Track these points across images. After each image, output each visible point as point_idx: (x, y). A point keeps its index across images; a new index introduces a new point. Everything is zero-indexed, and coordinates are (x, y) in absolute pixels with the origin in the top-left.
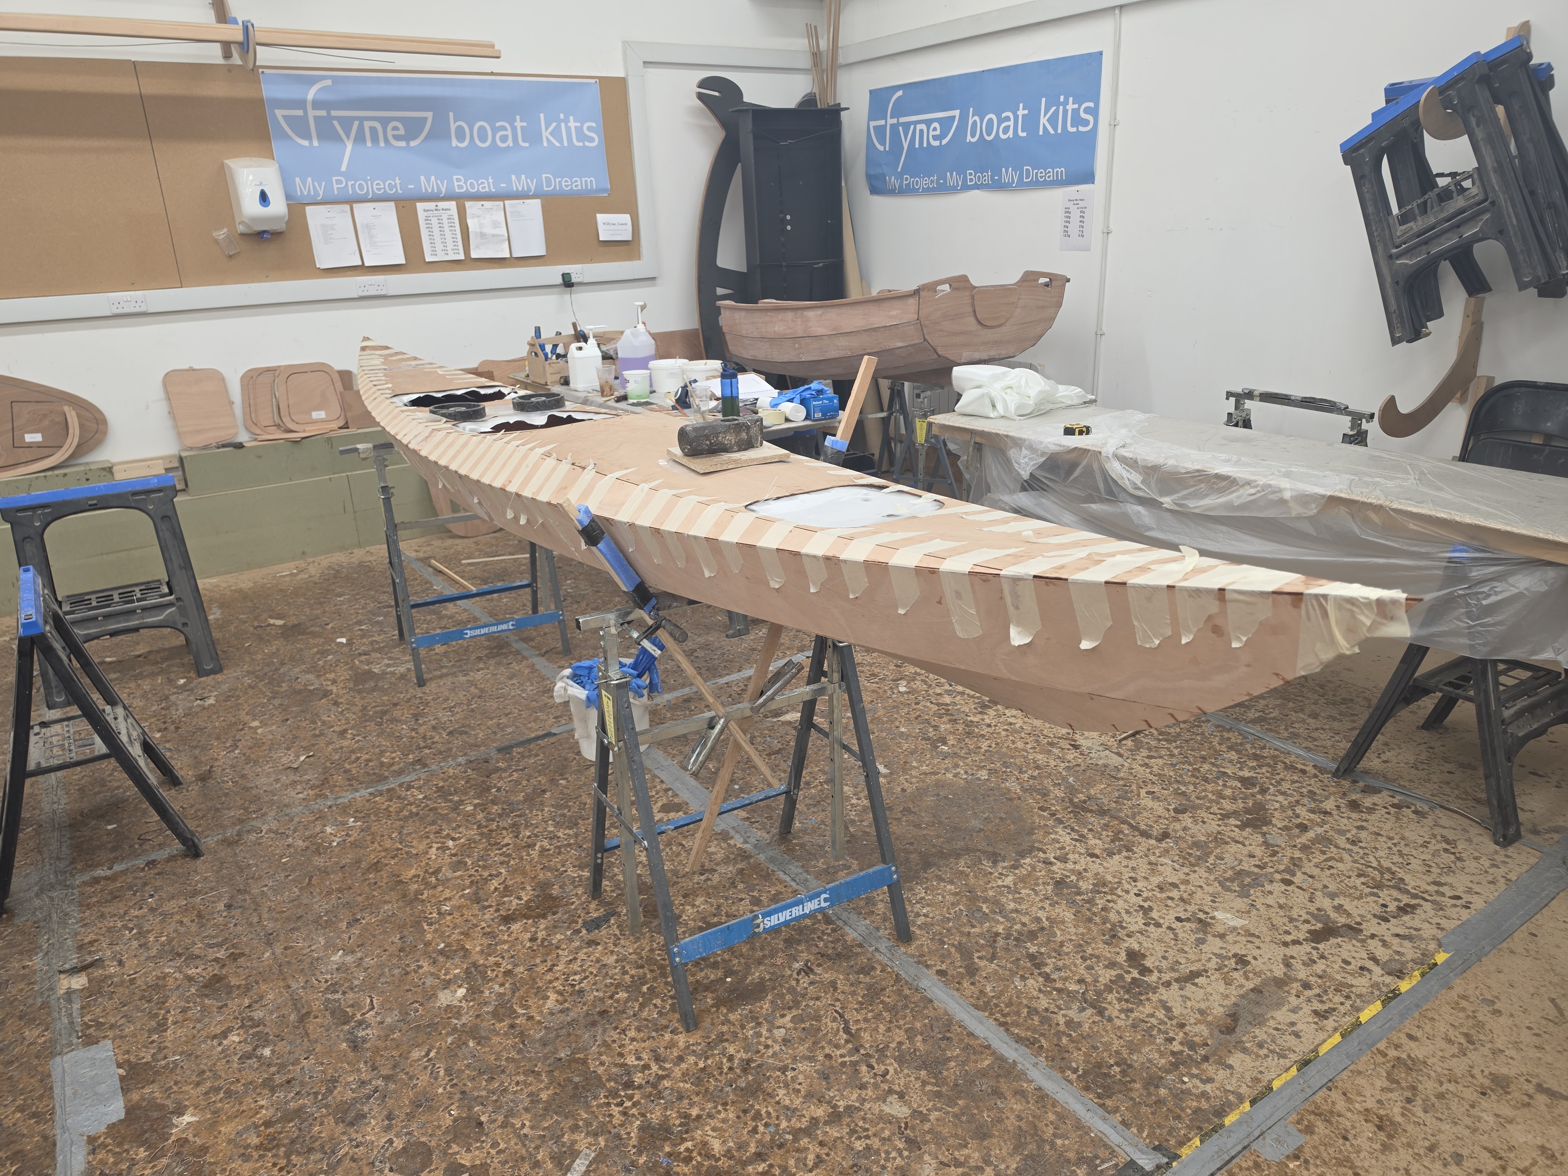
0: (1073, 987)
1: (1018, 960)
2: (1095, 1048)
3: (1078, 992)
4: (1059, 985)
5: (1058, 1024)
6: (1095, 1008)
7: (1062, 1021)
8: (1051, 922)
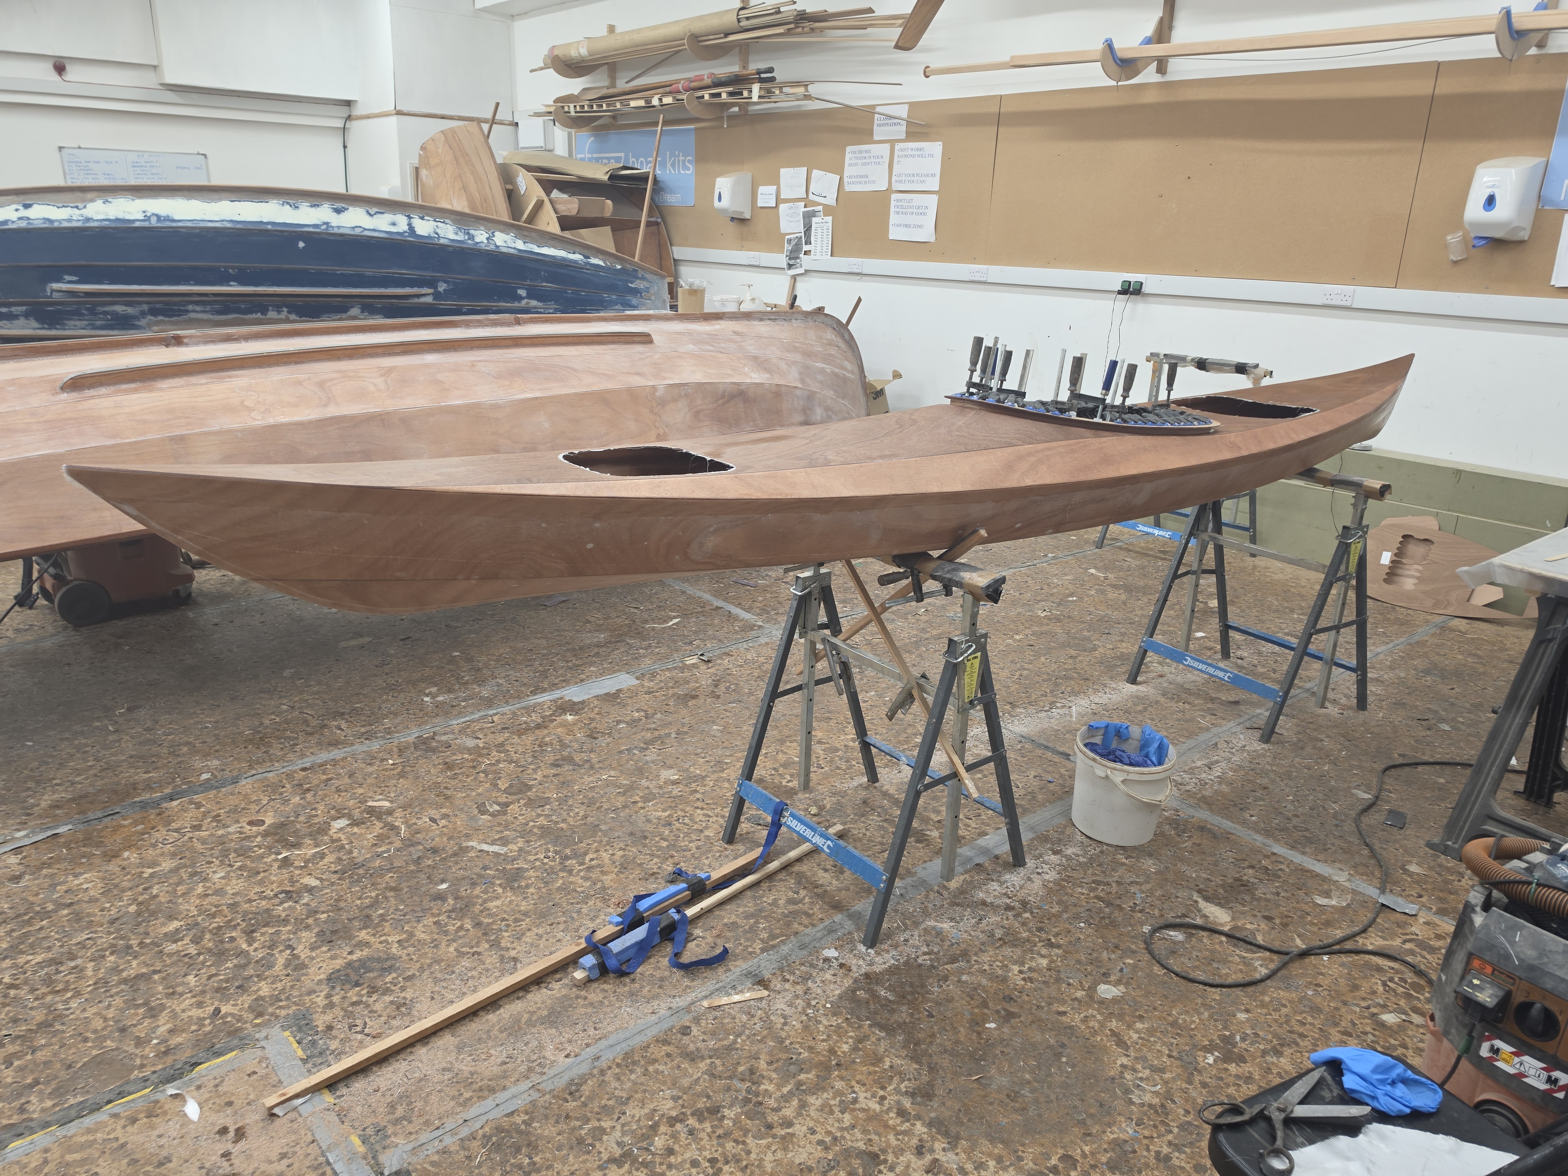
0: (659, 1142)
1: (708, 1097)
2: (559, 1148)
3: (652, 1144)
4: (663, 1129)
5: (599, 1120)
6: (622, 1156)
7: (606, 1124)
8: (783, 1138)
